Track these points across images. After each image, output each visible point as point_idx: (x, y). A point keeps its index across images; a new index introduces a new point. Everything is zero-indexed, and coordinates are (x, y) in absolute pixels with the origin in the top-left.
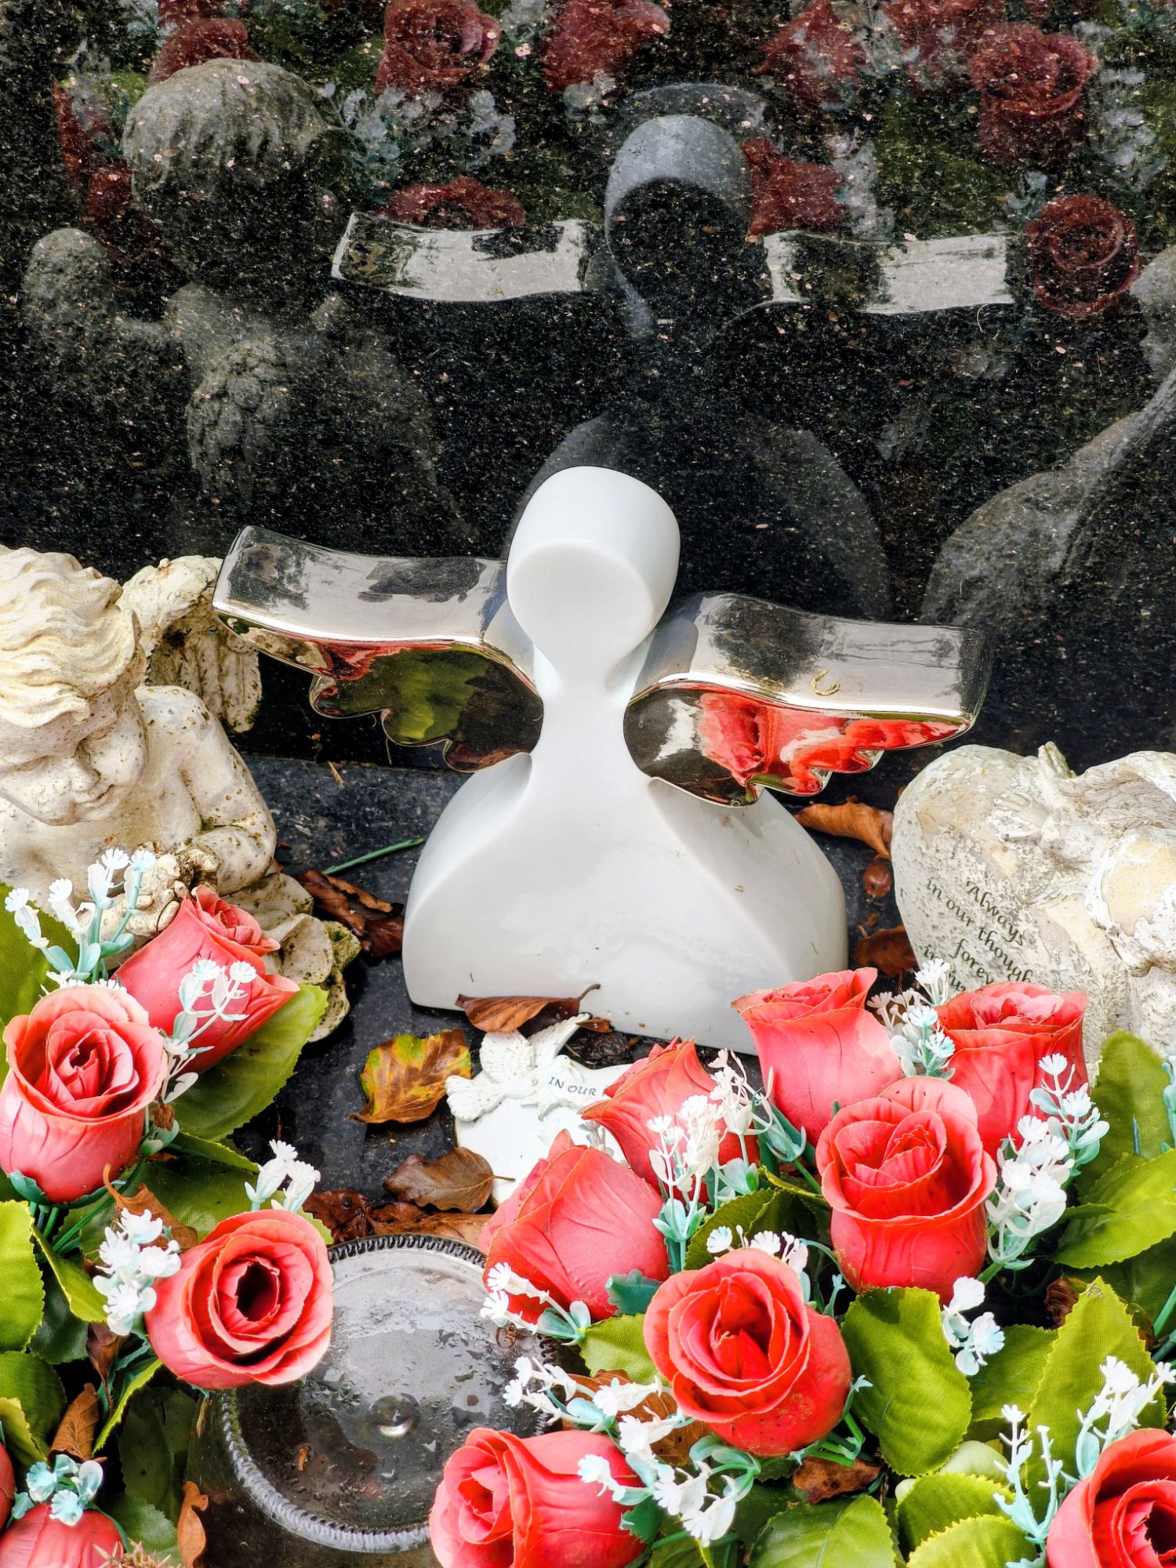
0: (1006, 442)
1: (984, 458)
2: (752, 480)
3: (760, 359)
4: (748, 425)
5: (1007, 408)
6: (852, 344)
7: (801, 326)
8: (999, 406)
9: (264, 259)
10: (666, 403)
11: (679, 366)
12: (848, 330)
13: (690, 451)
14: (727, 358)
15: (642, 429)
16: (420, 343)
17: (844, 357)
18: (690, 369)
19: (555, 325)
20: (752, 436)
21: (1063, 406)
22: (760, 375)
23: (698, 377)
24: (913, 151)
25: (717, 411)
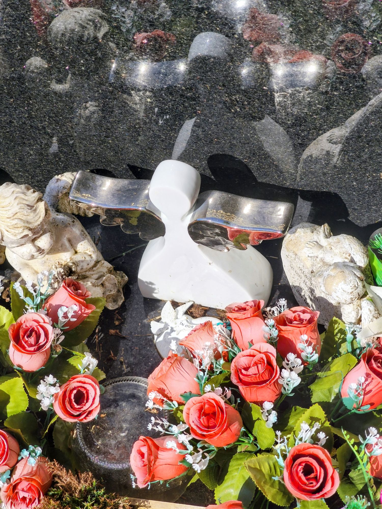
0: (304, 139)
1: (299, 143)
2: (232, 148)
3: (228, 118)
4: (228, 134)
5: (303, 131)
6: (253, 115)
7: (238, 110)
8: (300, 130)
9: (80, 91)
10: (203, 128)
11: (205, 119)
12: (252, 111)
13: (212, 140)
14: (219, 117)
15: (197, 135)
16: (129, 113)
17: (252, 117)
18: (208, 120)
19: (167, 109)
20: (230, 137)
21: (319, 131)
22: (228, 122)
23: (211, 122)
24: (262, 67)
25: (218, 130)
